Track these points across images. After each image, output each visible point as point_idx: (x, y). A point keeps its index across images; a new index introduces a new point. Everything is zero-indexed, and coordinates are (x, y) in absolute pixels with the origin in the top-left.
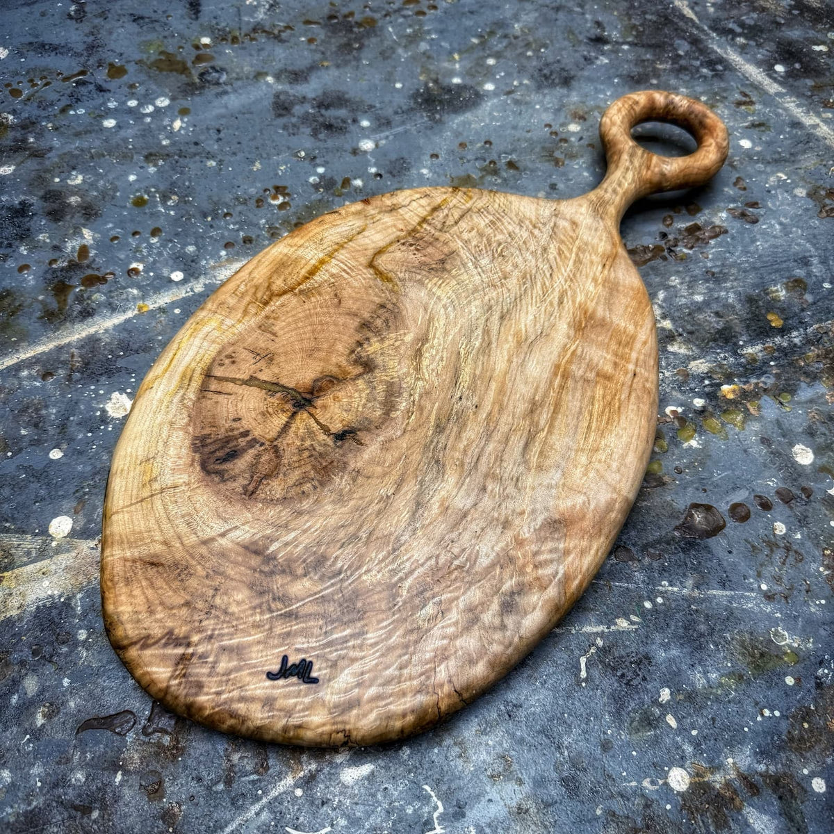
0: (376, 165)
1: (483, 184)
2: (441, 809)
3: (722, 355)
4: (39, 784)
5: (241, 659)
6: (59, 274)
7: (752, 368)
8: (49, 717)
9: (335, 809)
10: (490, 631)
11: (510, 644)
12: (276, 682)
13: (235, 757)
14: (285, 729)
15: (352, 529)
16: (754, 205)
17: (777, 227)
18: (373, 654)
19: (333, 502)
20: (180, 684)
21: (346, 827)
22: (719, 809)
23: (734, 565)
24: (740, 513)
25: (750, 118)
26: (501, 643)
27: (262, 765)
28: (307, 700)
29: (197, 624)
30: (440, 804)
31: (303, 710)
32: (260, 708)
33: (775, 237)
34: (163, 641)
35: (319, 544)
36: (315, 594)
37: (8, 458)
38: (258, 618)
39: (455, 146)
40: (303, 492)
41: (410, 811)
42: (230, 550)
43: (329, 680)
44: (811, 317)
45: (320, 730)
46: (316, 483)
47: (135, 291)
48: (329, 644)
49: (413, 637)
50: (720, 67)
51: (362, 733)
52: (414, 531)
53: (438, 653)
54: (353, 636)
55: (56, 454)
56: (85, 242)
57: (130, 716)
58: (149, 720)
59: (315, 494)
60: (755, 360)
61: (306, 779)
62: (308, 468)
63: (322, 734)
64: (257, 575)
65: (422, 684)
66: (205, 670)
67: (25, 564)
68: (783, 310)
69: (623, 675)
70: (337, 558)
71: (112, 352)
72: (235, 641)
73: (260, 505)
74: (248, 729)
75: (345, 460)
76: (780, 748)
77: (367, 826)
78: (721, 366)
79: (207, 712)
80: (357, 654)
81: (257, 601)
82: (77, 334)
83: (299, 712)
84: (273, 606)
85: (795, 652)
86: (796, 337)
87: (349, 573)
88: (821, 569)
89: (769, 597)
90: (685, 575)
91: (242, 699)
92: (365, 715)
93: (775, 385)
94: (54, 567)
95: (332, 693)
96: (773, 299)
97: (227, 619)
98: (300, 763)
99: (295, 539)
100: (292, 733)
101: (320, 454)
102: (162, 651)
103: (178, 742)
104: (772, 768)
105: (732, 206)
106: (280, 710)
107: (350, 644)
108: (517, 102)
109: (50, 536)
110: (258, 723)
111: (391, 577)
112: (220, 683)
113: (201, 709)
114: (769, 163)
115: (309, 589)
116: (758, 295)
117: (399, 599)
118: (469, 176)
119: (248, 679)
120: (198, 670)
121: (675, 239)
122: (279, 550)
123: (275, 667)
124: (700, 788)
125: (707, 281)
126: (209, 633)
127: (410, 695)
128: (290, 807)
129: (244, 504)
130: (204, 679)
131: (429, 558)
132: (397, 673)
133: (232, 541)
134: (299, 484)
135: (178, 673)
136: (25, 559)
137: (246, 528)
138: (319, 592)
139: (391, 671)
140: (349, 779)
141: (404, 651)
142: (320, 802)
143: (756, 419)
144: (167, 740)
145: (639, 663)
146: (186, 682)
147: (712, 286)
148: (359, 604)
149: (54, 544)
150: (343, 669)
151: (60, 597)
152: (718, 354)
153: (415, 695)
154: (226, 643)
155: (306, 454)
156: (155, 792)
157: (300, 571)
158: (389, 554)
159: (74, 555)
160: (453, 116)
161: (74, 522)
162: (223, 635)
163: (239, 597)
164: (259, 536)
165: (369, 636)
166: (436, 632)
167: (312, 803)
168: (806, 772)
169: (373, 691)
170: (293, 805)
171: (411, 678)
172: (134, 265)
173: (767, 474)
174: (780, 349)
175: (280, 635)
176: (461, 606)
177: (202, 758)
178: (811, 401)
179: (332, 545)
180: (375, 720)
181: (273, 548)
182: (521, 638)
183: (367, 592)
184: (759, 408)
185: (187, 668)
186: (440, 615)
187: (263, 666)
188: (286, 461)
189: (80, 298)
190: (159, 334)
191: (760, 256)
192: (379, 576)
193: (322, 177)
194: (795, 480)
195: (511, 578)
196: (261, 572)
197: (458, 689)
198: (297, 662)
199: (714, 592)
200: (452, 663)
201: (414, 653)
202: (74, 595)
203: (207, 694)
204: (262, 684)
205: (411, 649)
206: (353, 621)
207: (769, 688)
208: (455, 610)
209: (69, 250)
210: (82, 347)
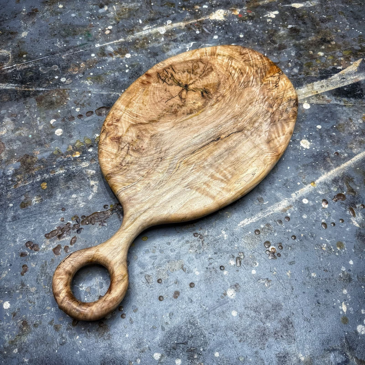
0: (225, 277)
3: (74, 169)
4: (284, 53)
6: (357, 201)
7: (64, 164)
8: (288, 65)
16: (23, 255)
17: (18, 240)
22: (120, 51)
23: (97, 100)
24: (90, 113)
37: (335, 125)
44: (27, 188)
47: (320, 192)
55: (319, 127)
56: (355, 219)
60: (61, 167)
67: (312, 96)
68: (38, 191)
69: (138, 74)
71: (318, 165)
76: (100, 61)
78: (77, 165)
85: (87, 80)
86: (39, 179)
88: (70, 99)
89: (90, 92)
90: (113, 97)
93: (58, 157)
94: (303, 96)
96: (40, 196)
104: (104, 58)
105: (36, 253)
109: (309, 103)
116: (46, 198)
121: (73, 229)
125: (67, 205)
143: (71, 144)
145: (133, 77)
147: (65, 203)
149: (306, 101)
151: (298, 89)
152: (75, 170)
161: (303, 107)
168: (95, 57)
172: (327, 206)
173: (75, 126)
174: (47, 172)
178: (46, 151)
184: (68, 148)
190: (302, 172)
191: (35, 221)
193: (253, 267)
194: (66, 124)
199: (106, 93)
209: (360, 214)
210: (330, 166)
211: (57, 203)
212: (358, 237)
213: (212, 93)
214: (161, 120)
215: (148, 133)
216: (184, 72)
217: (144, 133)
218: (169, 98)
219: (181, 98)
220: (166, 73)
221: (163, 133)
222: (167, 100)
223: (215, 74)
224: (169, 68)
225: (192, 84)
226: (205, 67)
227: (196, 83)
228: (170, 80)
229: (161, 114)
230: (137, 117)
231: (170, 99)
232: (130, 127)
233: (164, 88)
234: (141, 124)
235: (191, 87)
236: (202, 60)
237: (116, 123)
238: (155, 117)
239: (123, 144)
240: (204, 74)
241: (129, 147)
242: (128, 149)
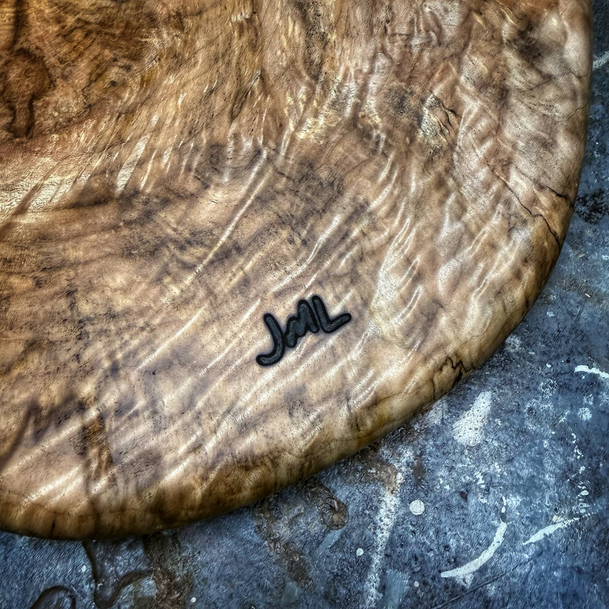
5: (194, 369)
9: (488, 490)
10: (535, 93)
11: (574, 93)
12: (282, 363)
13: (283, 530)
14: (355, 423)
15: (229, 87)
18: (402, 223)
19: (170, 70)
20: (113, 481)
21: (525, 504)
26: (562, 98)
27: (332, 508)
28: (355, 354)
29: (74, 366)
31: (362, 373)
32: (287, 420)
34: (29, 432)
35: (192, 133)
36: (243, 201)
38: (175, 290)
40: (113, 83)
41: (586, 415)
42: (52, 224)
43: (366, 303)
45: (411, 385)
46: (125, 62)
48: (324, 252)
49: (440, 166)
51: (476, 343)
52: (323, 38)
53: (492, 162)
54: (350, 220)
58: (96, 576)
59: (133, 76)
61: (412, 481)
62: (96, 49)
63: (418, 388)
64: (126, 232)
65: (507, 217)
66: (143, 427)
70: (236, 136)
72: (163, 348)
73: (56, 136)
74: (290, 468)
75: (145, 11)
77: (549, 478)
79: (198, 493)
80: (376, 240)
81: (155, 268)
83: (357, 380)
84: (186, 258)
87: (272, 144)
91: (245, 428)
92: (462, 315)
95: (387, 319)
97: (124, 324)
98: (386, 463)
99: (150, 149)
100: (369, 423)
101: (102, 24)
102: (37, 451)
103: (171, 576)
106: (325, 399)
107: (355, 233)
110: (302, 445)
111: (340, 112)
112: (187, 429)
113: (183, 494)
115: (229, 201)
117: (375, 133)
119: (230, 391)
120: (129, 437)
122: (134, 179)
123: (263, 342)
126: (106, 364)
127: (502, 243)
128: (423, 539)
129: (26, 150)
130: (152, 443)
131: (374, 58)
132: (458, 226)
133: (45, 210)
134: (97, 74)
135: (94, 466)
137: (55, 178)
138: (247, 196)
139: (447, 230)
140: (472, 434)
141: (443, 191)
142: (457, 497)
144: (149, 587)
146: (123, 471)
148: (324, 174)
150: (373, 274)
153: (509, 237)
154: (147, 361)
155: (78, 35)
157: (192, 186)
158: (312, 87)
162: (134, 353)
163: (120, 280)
164: (84, 178)
165: (374, 205)
166: (465, 137)
167: (449, 508)
169: (445, 273)
170: (423, 532)
171: (485, 218)
175: (232, 292)
176: (470, 88)
177: (228, 571)
179: (215, 124)
180: (483, 311)
181: (122, 180)
182: (579, 77)
183: (321, 150)
185: (108, 447)
186: (452, 117)
187: (241, 353)
188: (53, 60)
192: (322, 121)
195: (503, 17)
196: (128, 223)
197: (560, 191)
198: (293, 311)
200: (522, 162)
201: (459, 185)
203: (176, 463)
204: (261, 382)
205: (450, 182)
206: (331, 201)
208: (466, 98)
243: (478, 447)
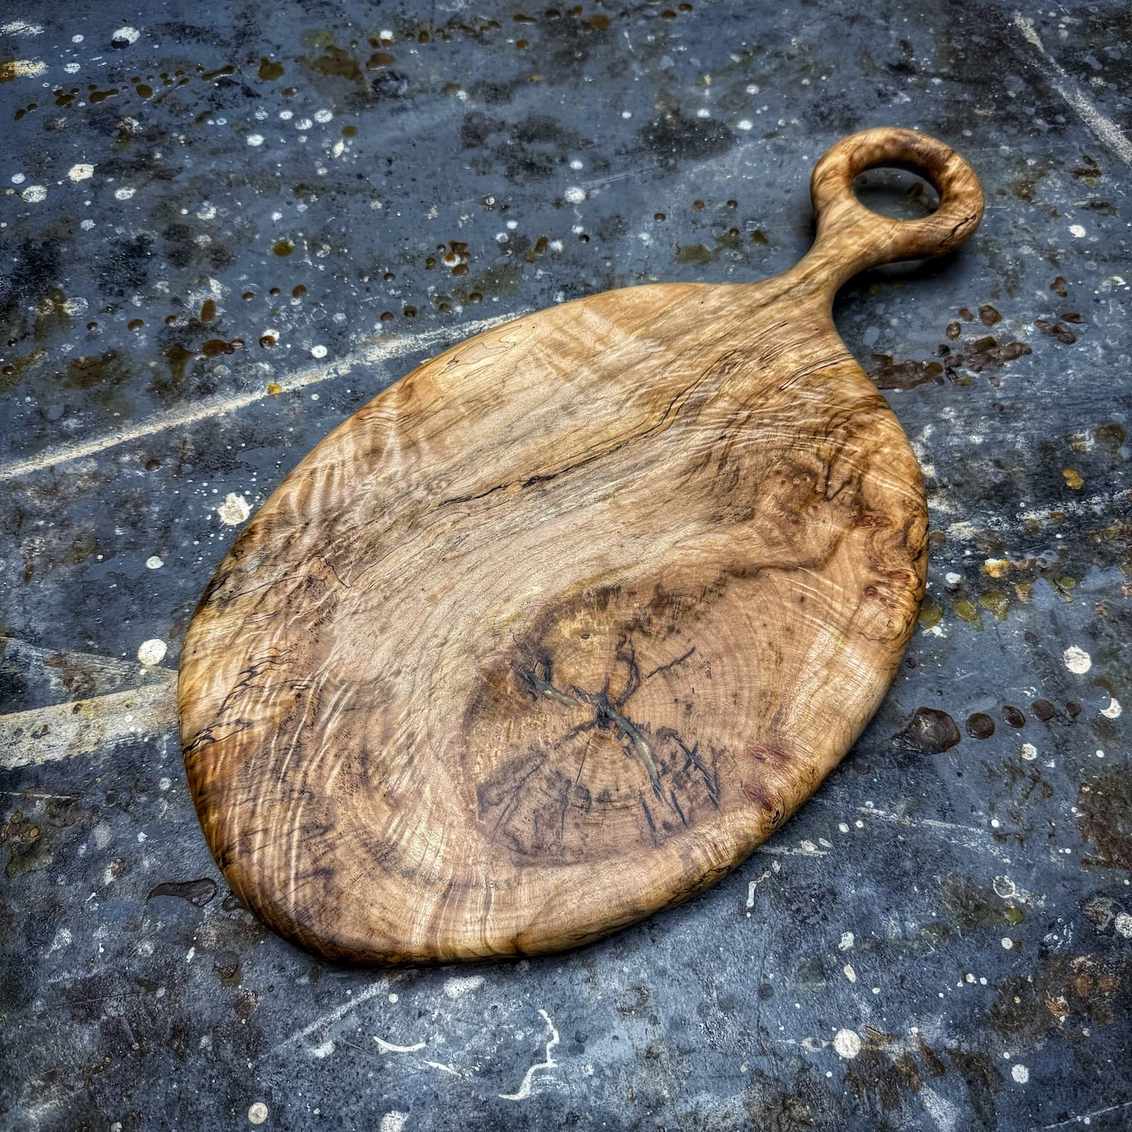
0: (583, 223)
1: (718, 259)
2: (556, 1040)
3: (994, 519)
4: (102, 950)
6: (177, 335)
7: (1031, 540)
8: (119, 874)
9: (434, 1023)
16: (1074, 318)
17: (1100, 351)
21: (443, 1045)
22: (891, 1085)
23: (961, 792)
24: (982, 727)
25: (1090, 195)
30: (556, 1034)
33: (1093, 365)
37: (97, 561)
39: (689, 205)
41: (520, 1036)
44: (1123, 478)
47: (267, 367)
50: (1062, 119)
55: (154, 563)
56: (211, 297)
57: (210, 885)
58: (232, 892)
60: (1036, 530)
61: (404, 984)
67: (107, 693)
68: (1086, 466)
69: (798, 910)
71: (232, 441)
76: (979, 1024)
77: (468, 1047)
78: (990, 533)
82: (192, 414)
85: (1021, 909)
86: (1097, 504)
88: (1074, 810)
89: (999, 836)
90: (896, 797)
93: (1057, 566)
94: (139, 700)
96: (1077, 450)
104: (965, 1046)
105: (1043, 316)
108: (779, 150)
109: (139, 661)
114: (1105, 260)
116: (1058, 443)
118: (701, 248)
121: (959, 356)
124: (871, 1057)
125: (991, 417)
128: (382, 1013)
136: (108, 687)
140: (454, 991)
142: (417, 1012)
143: (1024, 607)
144: (250, 918)
145: (820, 898)
147: (997, 424)
149: (143, 672)
151: (144, 736)
152: (990, 516)
156: (230, 975)
159: (165, 687)
160: (692, 162)
161: (169, 648)
167: (408, 1013)
168: (1007, 1056)
170: (385, 1012)
172: (268, 333)
173: (1026, 680)
174: (1073, 518)
178: (1102, 591)
184: (1031, 594)
189: (199, 370)
190: (290, 425)
191: (1069, 390)
193: (512, 234)
194: (1061, 692)
199: (931, 822)
202: (160, 736)
207: (979, 949)
209: (191, 305)
210: (197, 432)
211: (1020, 425)
212: (228, 260)
213: (510, 675)
214: (713, 574)
215: (761, 531)
216: (604, 798)
217: (776, 533)
218: (679, 668)
219: (633, 663)
220: (682, 800)
221: (711, 526)
222: (688, 660)
223: (477, 769)
224: (667, 826)
225: (582, 728)
226: (511, 815)
227: (562, 732)
228: (667, 759)
229: (714, 603)
230: (803, 599)
231: (678, 662)
232: (826, 561)
233: (692, 719)
234: (787, 569)
235: (586, 714)
236: (515, 856)
237: (879, 583)
238: (736, 590)
239: (848, 500)
240: (523, 774)
241: (827, 486)
242: (828, 478)
243: (451, 1000)
